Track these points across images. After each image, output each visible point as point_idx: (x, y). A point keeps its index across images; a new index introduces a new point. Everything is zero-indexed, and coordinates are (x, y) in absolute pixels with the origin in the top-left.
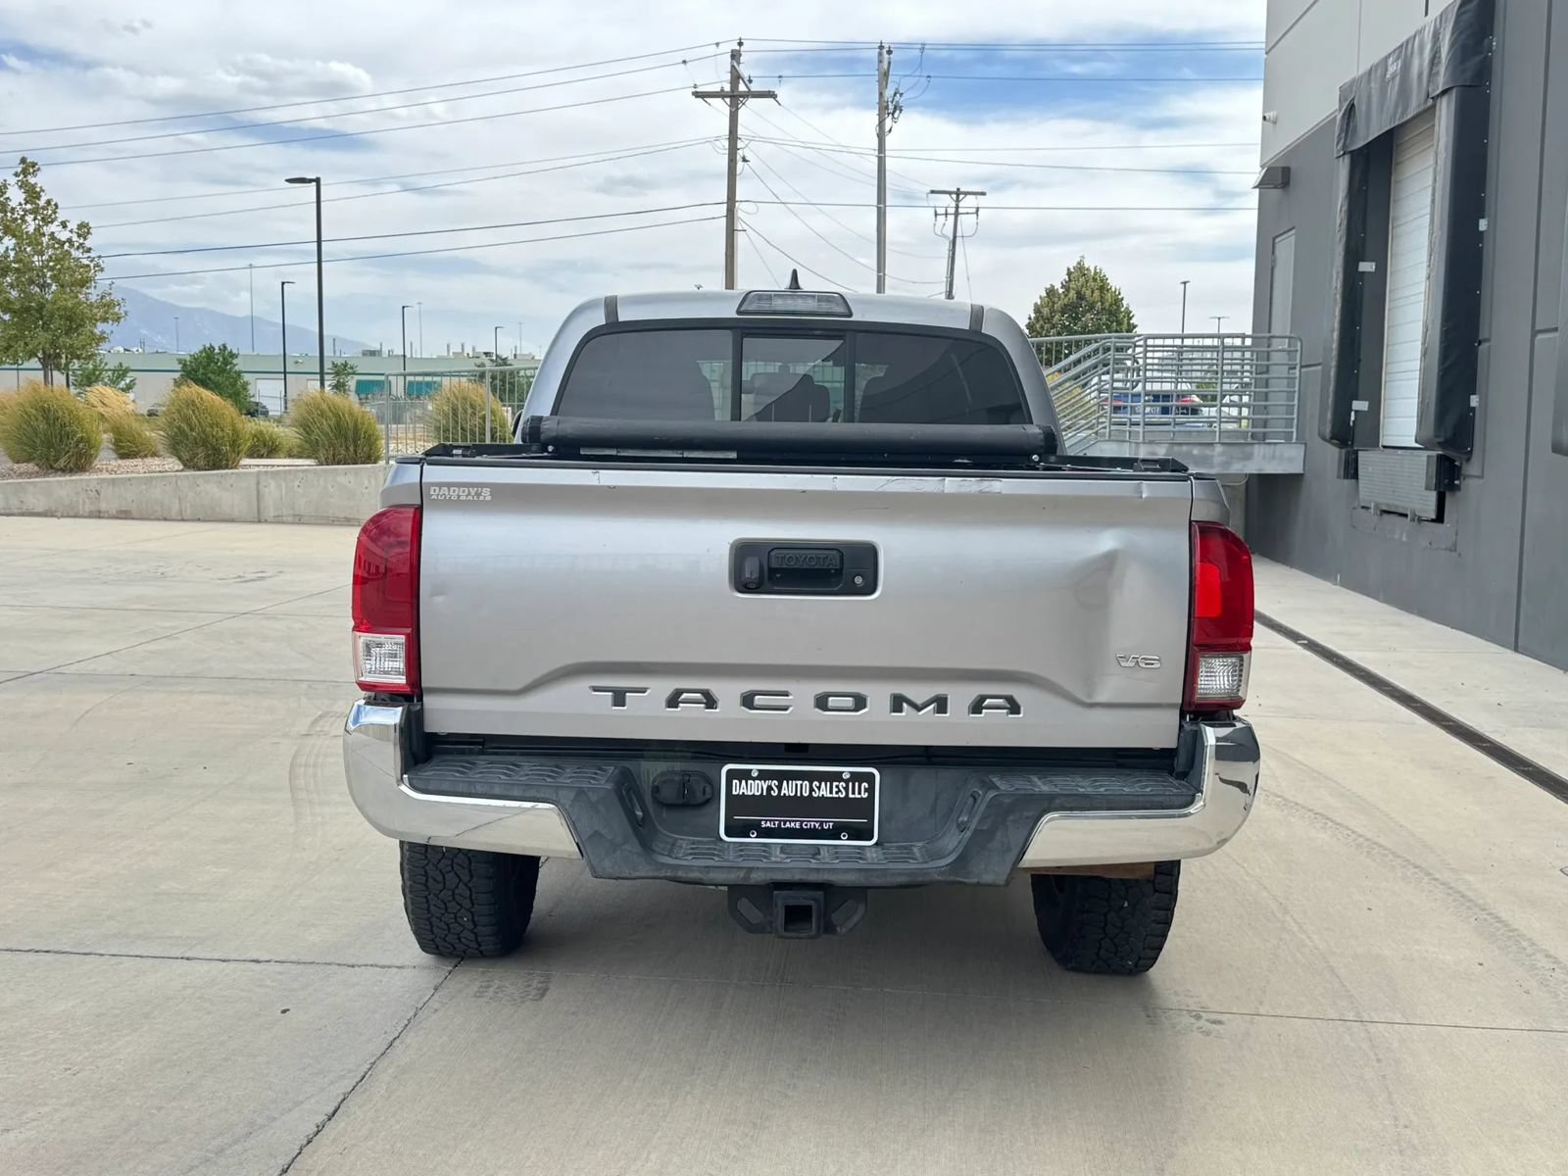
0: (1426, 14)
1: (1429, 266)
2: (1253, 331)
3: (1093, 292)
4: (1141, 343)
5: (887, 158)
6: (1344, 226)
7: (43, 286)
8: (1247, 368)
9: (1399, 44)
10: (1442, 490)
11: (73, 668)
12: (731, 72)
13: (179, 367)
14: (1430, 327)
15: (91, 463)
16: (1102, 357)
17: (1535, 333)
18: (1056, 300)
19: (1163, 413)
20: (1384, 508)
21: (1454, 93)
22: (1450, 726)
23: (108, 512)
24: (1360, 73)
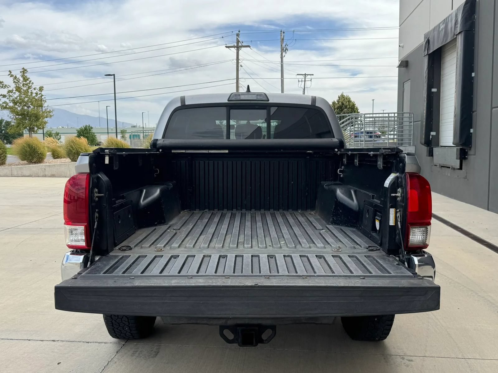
0: (452, 9)
1: (456, 88)
2: (398, 111)
3: (346, 102)
4: (363, 116)
5: (284, 64)
6: (427, 77)
7: (29, 107)
8: (396, 123)
9: (444, 19)
10: (462, 159)
11: (22, 227)
12: (237, 40)
13: (77, 132)
14: (456, 108)
15: (43, 160)
16: (351, 121)
17: (492, 108)
18: (335, 105)
19: (370, 138)
20: (442, 165)
21: (463, 33)
22: (472, 237)
23: (48, 175)
24: (431, 29)
